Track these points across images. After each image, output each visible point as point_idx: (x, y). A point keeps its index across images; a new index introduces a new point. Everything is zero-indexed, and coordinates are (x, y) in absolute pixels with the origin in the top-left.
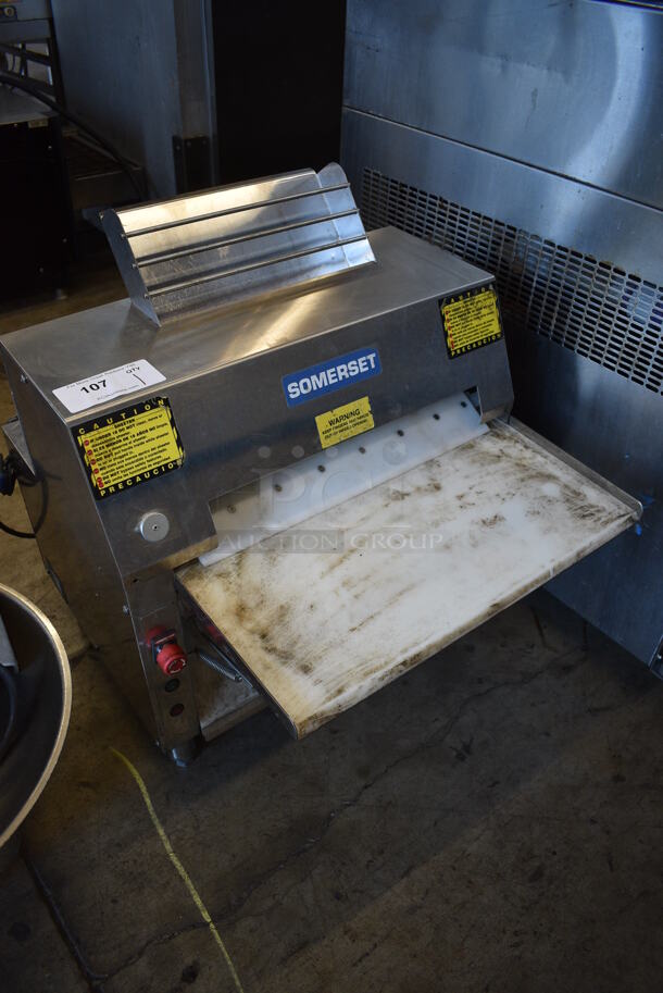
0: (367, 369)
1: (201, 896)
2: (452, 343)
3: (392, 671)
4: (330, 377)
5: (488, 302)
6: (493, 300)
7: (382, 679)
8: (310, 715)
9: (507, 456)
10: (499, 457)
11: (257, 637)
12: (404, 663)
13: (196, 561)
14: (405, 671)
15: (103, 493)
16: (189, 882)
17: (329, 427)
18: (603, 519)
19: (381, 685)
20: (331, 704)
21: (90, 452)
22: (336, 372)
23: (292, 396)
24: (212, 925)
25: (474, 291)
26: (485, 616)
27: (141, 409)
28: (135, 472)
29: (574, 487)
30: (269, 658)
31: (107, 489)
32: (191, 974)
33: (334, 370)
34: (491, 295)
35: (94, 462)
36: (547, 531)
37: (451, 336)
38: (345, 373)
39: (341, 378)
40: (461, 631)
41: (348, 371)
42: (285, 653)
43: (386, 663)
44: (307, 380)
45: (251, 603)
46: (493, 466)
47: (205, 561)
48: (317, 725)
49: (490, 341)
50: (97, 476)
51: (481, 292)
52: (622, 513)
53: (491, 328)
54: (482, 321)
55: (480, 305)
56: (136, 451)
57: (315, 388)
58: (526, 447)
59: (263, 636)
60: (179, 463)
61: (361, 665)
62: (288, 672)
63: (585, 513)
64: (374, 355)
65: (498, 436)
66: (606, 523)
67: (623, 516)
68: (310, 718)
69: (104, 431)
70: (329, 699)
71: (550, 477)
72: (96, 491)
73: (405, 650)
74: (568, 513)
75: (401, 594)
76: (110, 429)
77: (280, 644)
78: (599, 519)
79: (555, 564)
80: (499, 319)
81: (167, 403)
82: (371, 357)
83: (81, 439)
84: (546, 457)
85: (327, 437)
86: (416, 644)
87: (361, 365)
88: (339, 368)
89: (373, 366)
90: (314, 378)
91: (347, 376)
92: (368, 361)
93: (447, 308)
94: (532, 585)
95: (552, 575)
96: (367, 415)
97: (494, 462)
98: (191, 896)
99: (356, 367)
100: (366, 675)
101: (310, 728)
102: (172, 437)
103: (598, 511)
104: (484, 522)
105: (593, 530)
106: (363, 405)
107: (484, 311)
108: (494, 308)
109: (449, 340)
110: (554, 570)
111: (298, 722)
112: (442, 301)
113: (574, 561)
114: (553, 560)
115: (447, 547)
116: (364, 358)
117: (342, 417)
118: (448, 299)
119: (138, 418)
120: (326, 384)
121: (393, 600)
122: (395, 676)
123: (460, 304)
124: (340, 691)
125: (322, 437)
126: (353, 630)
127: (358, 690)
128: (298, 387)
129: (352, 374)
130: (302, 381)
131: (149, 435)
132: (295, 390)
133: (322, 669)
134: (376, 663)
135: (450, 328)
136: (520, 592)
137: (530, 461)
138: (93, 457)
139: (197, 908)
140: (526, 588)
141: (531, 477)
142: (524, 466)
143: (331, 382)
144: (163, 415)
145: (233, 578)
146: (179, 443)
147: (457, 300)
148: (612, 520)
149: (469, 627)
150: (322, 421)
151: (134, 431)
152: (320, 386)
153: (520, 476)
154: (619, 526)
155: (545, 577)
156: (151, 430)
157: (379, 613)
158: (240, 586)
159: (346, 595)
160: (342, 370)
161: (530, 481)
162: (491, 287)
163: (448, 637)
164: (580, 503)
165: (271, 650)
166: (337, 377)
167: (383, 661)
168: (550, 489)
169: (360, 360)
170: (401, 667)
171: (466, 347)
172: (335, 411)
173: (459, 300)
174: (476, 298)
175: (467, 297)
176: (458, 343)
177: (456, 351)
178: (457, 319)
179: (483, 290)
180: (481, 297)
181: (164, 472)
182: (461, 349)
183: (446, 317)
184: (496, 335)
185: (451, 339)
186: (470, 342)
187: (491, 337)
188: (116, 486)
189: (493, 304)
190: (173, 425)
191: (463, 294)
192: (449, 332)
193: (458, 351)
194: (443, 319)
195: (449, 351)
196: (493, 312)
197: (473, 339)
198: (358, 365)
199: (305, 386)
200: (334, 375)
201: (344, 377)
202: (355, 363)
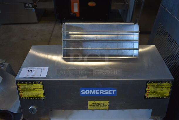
0: (111, 94)
2: (147, 95)
4: (97, 92)
5: (167, 86)
6: (170, 86)
15: (21, 98)
17: (92, 105)
21: (20, 88)
22: (100, 92)
23: (82, 93)
25: (165, 81)
27: (35, 83)
28: (31, 96)
31: (23, 97)
33: (99, 91)
34: (170, 85)
35: (21, 91)
37: (148, 93)
39: (101, 94)
41: (104, 92)
44: (89, 91)
49: (163, 98)
50: (21, 94)
51: (166, 83)
53: (165, 94)
54: (162, 91)
55: (163, 86)
56: (32, 92)
57: (91, 94)
64: (115, 91)
69: (24, 85)
76: (26, 85)
80: (170, 93)
81: (42, 84)
82: (114, 91)
83: (18, 85)
85: (90, 107)
87: (109, 92)
88: (101, 91)
89: (114, 93)
90: (91, 91)
91: (103, 94)
92: (112, 92)
93: (149, 84)
96: (107, 106)
102: (42, 92)
106: (107, 103)
107: (164, 89)
108: (169, 89)
109: (146, 94)
116: (111, 91)
117: (97, 104)
118: (151, 82)
119: (34, 85)
120: (95, 94)
123: (156, 84)
125: (89, 107)
128: (85, 92)
129: (105, 93)
131: (36, 89)
132: (83, 92)
138: (21, 89)
143: (97, 94)
144: (41, 86)
146: (44, 94)
147: (155, 82)
150: (90, 103)
151: (32, 87)
152: (93, 93)
156: (37, 88)
160: (102, 92)
162: (171, 82)
166: (99, 93)
169: (109, 91)
171: (152, 97)
172: (96, 101)
173: (156, 83)
174: (163, 84)
175: (159, 83)
176: (150, 95)
177: (148, 97)
178: (152, 88)
179: (167, 82)
180: (165, 84)
181: (39, 99)
182: (150, 97)
183: (148, 87)
184: (166, 97)
185: (147, 94)
186: (155, 96)
187: (164, 97)
188: (25, 98)
189: (169, 87)
190: (43, 89)
191: (158, 82)
192: (147, 91)
193: (149, 98)
194: (147, 87)
195: (145, 97)
196: (168, 90)
197: (156, 96)
198: (108, 92)
199: (87, 92)
200: (99, 92)
201: (102, 94)
202: (107, 91)
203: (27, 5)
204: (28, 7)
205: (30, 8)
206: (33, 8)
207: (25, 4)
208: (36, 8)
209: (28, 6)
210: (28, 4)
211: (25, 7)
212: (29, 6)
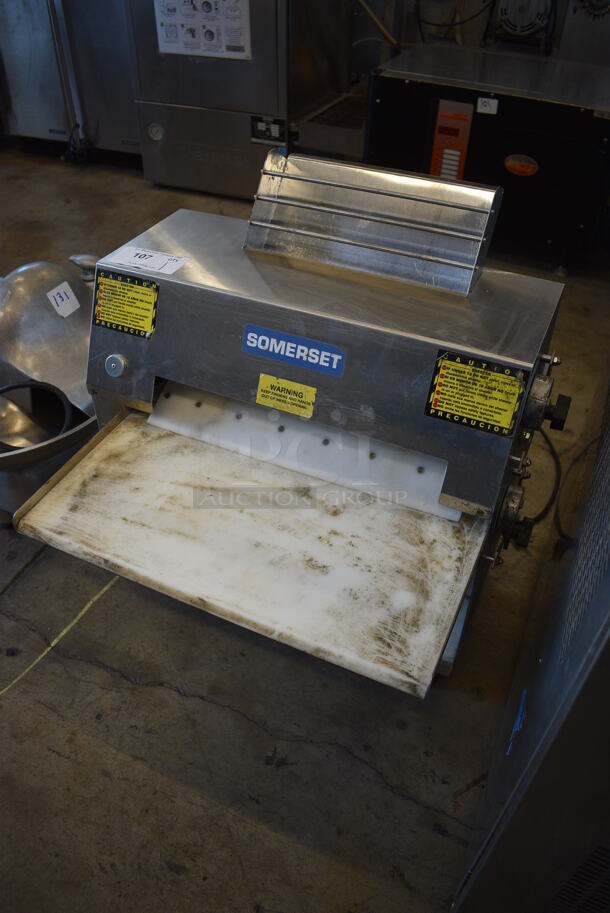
0: (327, 365)
1: (69, 632)
2: (436, 400)
3: (95, 556)
4: (289, 349)
5: (507, 388)
6: (517, 391)
7: (86, 554)
8: (34, 525)
9: (429, 548)
10: (422, 542)
11: (94, 473)
12: (106, 561)
13: (147, 415)
14: (103, 566)
15: (98, 322)
16: (75, 621)
17: (269, 389)
18: (388, 658)
19: (82, 556)
20: (48, 533)
21: (101, 291)
22: (296, 349)
23: (249, 343)
24: (49, 648)
25: (501, 368)
26: (187, 598)
27: (140, 284)
28: (121, 322)
29: (424, 618)
30: (77, 487)
31: (101, 321)
32: (12, 653)
33: (294, 346)
34: (517, 384)
35: (101, 298)
36: (332, 612)
37: (438, 393)
38: (304, 355)
39: (298, 357)
40: (161, 587)
41: (308, 355)
42: (85, 492)
43: (99, 550)
44: (267, 339)
45: (123, 459)
46: (403, 542)
47: (150, 420)
48: (31, 535)
49: (488, 429)
50: (99, 309)
51: (503, 373)
52: (415, 673)
53: (497, 417)
54: (489, 402)
55: (494, 384)
56: (127, 309)
57: (271, 350)
58: (460, 559)
59: (95, 476)
60: (148, 335)
61: (91, 536)
62: (69, 500)
63: (386, 639)
64: (340, 357)
65: (458, 532)
66: (385, 662)
67: (410, 676)
68: (32, 527)
69: (113, 282)
70: (51, 530)
71: (424, 592)
72: (95, 317)
73: (118, 556)
74: (374, 623)
75: (179, 533)
76: (117, 283)
77: (92, 487)
78: (387, 654)
79: (288, 632)
80: (515, 417)
81: (157, 290)
82: (337, 358)
83: (101, 280)
84: (456, 580)
85: (263, 396)
86: (128, 561)
87: (323, 358)
88: (300, 348)
89: (334, 366)
90: (274, 341)
91: (305, 358)
92: (332, 360)
93: (447, 363)
94: (248, 622)
95: (274, 637)
96: (309, 404)
97: (411, 541)
98: (65, 627)
99: (318, 357)
100: (83, 542)
101: (27, 532)
102: (151, 315)
103: (400, 651)
104: (311, 560)
105: (363, 653)
106: (310, 394)
107: (495, 394)
108: (514, 400)
109: (434, 396)
110: (280, 635)
111: (26, 522)
112: (442, 352)
113: (308, 650)
114: (291, 629)
115: (257, 545)
116: (329, 354)
117: (283, 390)
118: (453, 356)
119: (137, 288)
121: (169, 532)
122: (94, 562)
123: (468, 369)
124: (61, 533)
125: (259, 393)
126: (124, 519)
127: (68, 544)
128: (257, 340)
129: (310, 360)
130: (261, 338)
131: (138, 304)
132: (254, 340)
133: (78, 517)
134: (96, 543)
135: (440, 385)
136: (233, 615)
137: (437, 569)
138: (102, 295)
139: (59, 634)
140: (240, 619)
141: (411, 577)
142: (425, 567)
143: (288, 354)
144: (152, 297)
145: (143, 440)
146: (154, 322)
147: (464, 362)
148: (392, 666)
149: (169, 590)
150: (266, 381)
151: (131, 294)
152: (277, 351)
153: (405, 567)
154: (391, 677)
155: (266, 631)
156: (141, 301)
157: (150, 528)
158: (139, 446)
159: (160, 503)
161: (405, 578)
162: (520, 375)
163: (149, 581)
164: (401, 631)
165: (84, 484)
166: (295, 353)
167: (101, 546)
168: (403, 599)
169: (324, 353)
170: (102, 562)
171: (453, 415)
172: (280, 380)
173: (468, 364)
174: (494, 375)
175: (481, 367)
176: (445, 405)
177: (437, 411)
178: (455, 382)
179: (507, 371)
180: (500, 377)
181: (137, 334)
182: (445, 413)
183: (442, 371)
184: (501, 428)
185: (436, 396)
186: (460, 414)
187: (493, 426)
188: (106, 322)
189: (514, 394)
190: (155, 307)
191: (478, 362)
192: (438, 388)
193: (440, 414)
194: (437, 371)
195: (428, 406)
196: (510, 403)
197: (466, 413)
198: (319, 356)
199: (264, 342)
200: (293, 350)
201: (301, 357)
202: (317, 352)
203: (261, 126)
204: (267, 135)
205: (270, 138)
206: (282, 141)
207: (256, 120)
208: (296, 143)
209: (264, 129)
210: (268, 124)
211: (255, 133)
212: (268, 130)
